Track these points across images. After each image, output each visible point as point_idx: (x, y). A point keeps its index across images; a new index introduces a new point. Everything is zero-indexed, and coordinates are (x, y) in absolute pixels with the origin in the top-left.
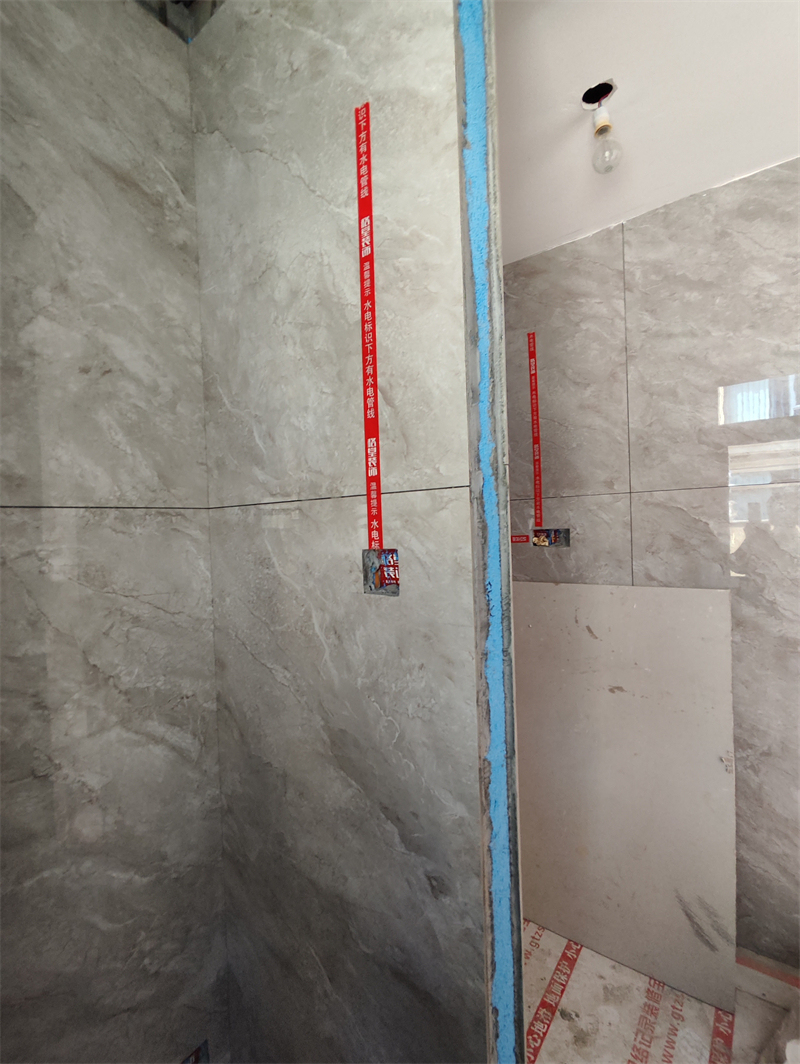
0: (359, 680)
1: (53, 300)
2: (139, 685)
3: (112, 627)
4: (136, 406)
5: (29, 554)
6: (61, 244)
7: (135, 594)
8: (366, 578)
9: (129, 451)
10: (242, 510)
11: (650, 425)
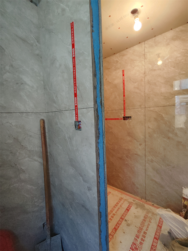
0: (75, 148)
1: (9, 69)
2: (32, 149)
3: (25, 137)
4: (29, 91)
5: (8, 122)
6: (11, 56)
7: (30, 131)
8: (75, 127)
9: (28, 101)
10: (52, 113)
11: (150, 92)
